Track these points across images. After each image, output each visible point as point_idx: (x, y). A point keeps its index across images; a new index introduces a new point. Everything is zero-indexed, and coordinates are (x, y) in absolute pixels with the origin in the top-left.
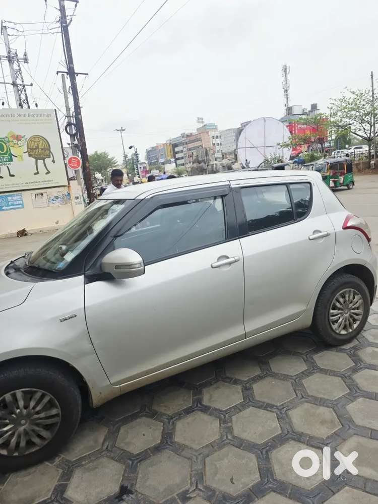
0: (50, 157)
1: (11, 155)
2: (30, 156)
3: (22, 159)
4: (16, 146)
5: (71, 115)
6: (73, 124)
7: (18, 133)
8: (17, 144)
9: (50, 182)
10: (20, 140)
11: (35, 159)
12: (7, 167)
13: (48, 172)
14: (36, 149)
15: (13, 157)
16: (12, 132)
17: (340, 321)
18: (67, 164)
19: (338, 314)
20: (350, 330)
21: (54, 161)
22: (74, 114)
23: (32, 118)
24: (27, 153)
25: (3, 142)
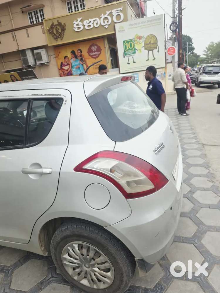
0: (157, 49)
1: (135, 49)
2: (146, 49)
3: (141, 52)
4: (138, 43)
5: (176, 16)
6: (176, 23)
7: (139, 35)
8: (139, 42)
10: (141, 39)
11: (147, 51)
12: (133, 57)
13: (155, 59)
14: (149, 44)
15: (136, 50)
16: (137, 34)
17: (77, 270)
18: (167, 53)
19: (75, 263)
20: (95, 287)
21: (158, 51)
22: (178, 15)
23: (149, 23)
24: (144, 47)
25: (132, 41)
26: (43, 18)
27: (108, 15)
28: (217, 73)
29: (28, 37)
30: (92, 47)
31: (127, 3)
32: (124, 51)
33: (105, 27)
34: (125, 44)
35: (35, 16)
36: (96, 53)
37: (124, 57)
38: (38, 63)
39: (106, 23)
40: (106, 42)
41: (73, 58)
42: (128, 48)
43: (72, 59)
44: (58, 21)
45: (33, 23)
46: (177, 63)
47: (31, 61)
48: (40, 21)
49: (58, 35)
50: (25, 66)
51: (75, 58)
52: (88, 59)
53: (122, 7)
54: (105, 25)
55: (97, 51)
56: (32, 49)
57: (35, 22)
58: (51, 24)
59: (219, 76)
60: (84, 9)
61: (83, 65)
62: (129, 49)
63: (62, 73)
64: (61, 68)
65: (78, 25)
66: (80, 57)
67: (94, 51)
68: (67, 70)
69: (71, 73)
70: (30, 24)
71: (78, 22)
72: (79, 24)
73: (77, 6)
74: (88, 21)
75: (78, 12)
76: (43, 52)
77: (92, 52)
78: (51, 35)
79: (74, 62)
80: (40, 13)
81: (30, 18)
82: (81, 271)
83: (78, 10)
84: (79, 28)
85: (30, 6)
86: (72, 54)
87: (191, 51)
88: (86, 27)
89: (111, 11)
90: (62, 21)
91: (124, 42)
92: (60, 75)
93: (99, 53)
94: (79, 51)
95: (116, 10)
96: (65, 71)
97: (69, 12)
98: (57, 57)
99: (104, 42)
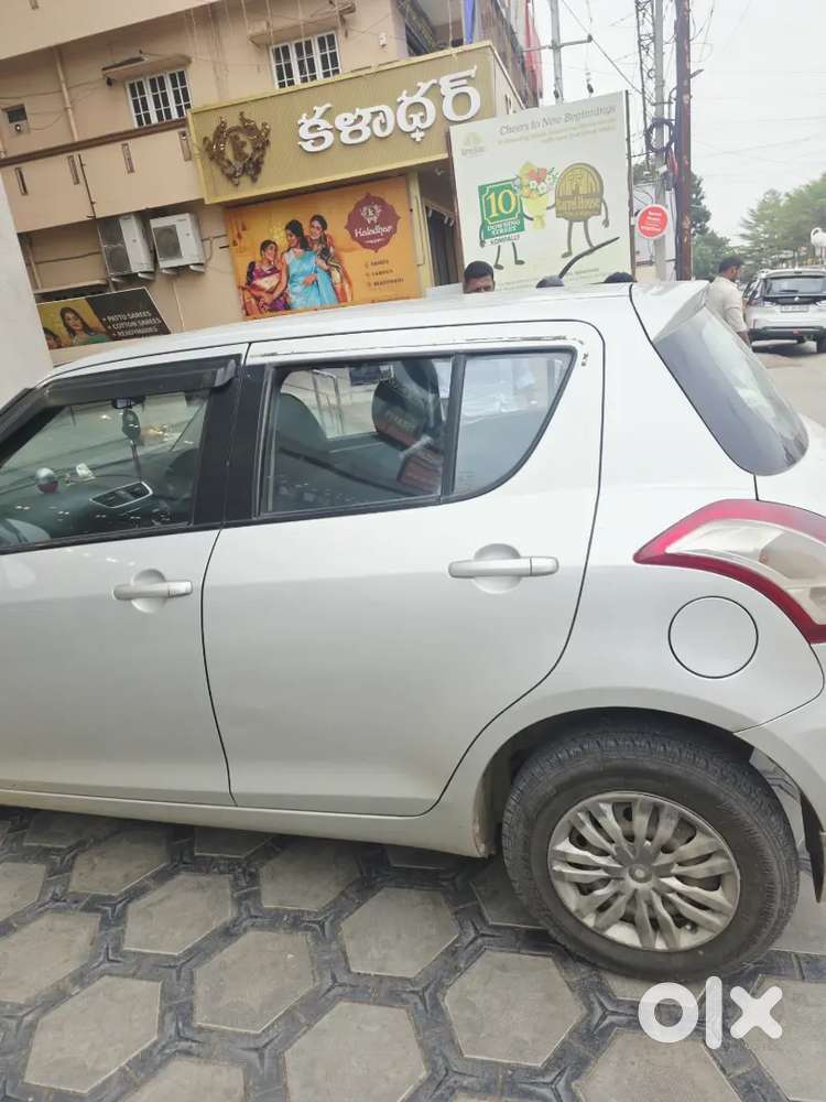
0: (600, 214)
1: (522, 216)
2: (559, 214)
3: (543, 224)
4: (534, 195)
5: (666, 99)
6: (668, 122)
7: (538, 165)
8: (537, 190)
9: (593, 273)
10: (543, 180)
11: (566, 223)
12: (514, 245)
14: (572, 197)
15: (526, 221)
16: (528, 164)
17: (602, 893)
18: (637, 227)
19: (597, 868)
20: (660, 945)
21: (606, 223)
22: (674, 95)
23: (573, 124)
24: (553, 210)
25: (511, 189)
26: (183, 103)
27: (424, 95)
28: (814, 300)
29: (131, 170)
30: (365, 209)
31: (491, 53)
32: (480, 223)
33: (413, 135)
34: (483, 197)
35: (156, 98)
36: (379, 230)
37: (482, 243)
38: (166, 264)
39: (417, 122)
40: (415, 191)
41: (295, 247)
42: (498, 211)
43: (291, 251)
44: (242, 114)
45: (148, 120)
46: (673, 264)
47: (138, 258)
48: (175, 115)
49: (239, 165)
50: (117, 277)
51: (302, 247)
52: (351, 250)
53: (476, 67)
54: (414, 131)
55: (383, 221)
56: (144, 216)
57: (154, 120)
58: (215, 125)
59: (821, 310)
60: (336, 72)
61: (329, 273)
62: (502, 216)
63: (253, 300)
64: (249, 283)
65: (314, 128)
66: (321, 242)
67: (372, 222)
68: (271, 292)
69: (285, 299)
70: (136, 126)
71: (314, 121)
72: (318, 126)
73: (311, 62)
74: (351, 118)
75: (314, 83)
76: (183, 225)
77: (364, 225)
78: (214, 162)
79: (298, 262)
80: (174, 85)
81: (135, 102)
82: (616, 895)
83: (314, 78)
84: (321, 139)
85: (139, 59)
86: (289, 232)
87: (698, 225)
88: (345, 138)
89: (435, 81)
90: (256, 116)
91: (482, 189)
92: (245, 307)
93: (388, 229)
94: (316, 223)
95: (453, 77)
96: (263, 294)
97: (282, 85)
98: (235, 244)
99: (408, 190)
